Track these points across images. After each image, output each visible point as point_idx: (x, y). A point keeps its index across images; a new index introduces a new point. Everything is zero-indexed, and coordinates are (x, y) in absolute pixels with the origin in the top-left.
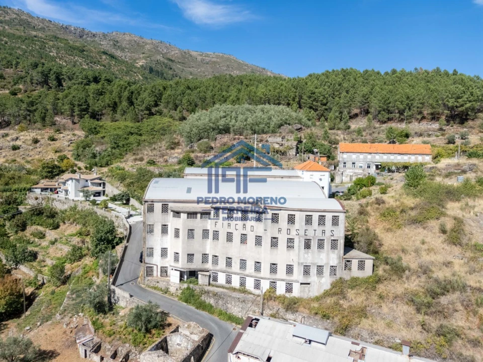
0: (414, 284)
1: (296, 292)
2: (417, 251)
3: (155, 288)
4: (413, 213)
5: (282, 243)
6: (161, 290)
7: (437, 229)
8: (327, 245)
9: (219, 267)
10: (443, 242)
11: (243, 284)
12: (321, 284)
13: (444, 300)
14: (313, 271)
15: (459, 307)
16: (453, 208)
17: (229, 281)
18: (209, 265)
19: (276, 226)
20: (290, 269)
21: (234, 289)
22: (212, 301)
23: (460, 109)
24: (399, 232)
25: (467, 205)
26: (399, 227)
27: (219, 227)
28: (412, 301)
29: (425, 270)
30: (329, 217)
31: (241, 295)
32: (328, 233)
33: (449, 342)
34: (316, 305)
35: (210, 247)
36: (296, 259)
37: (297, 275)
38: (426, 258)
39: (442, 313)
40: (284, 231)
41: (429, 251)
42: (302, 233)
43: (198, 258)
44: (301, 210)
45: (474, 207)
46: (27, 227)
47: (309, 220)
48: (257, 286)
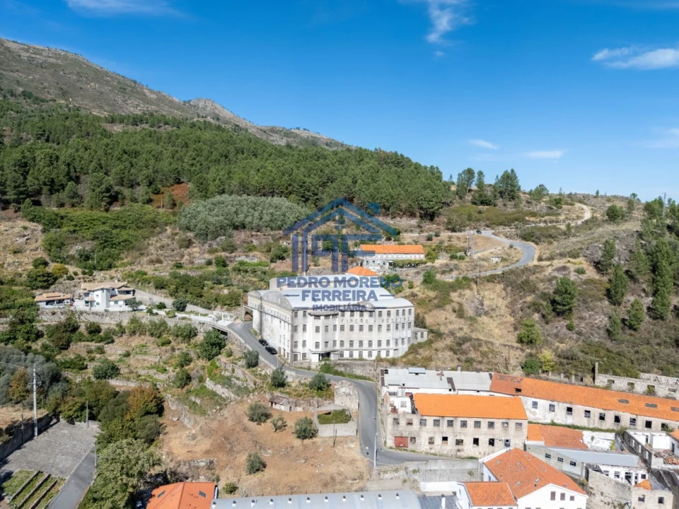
0: (449, 341)
1: (392, 355)
2: (445, 324)
3: (301, 368)
4: (436, 301)
5: (384, 328)
6: (305, 368)
7: (451, 310)
8: (406, 326)
9: (344, 348)
10: (456, 317)
11: (361, 354)
12: (404, 348)
13: (464, 347)
14: (400, 341)
15: (471, 349)
16: (454, 296)
17: (351, 355)
18: (338, 347)
19: (381, 318)
20: (388, 342)
21: (356, 360)
22: (342, 369)
23: (431, 210)
24: (431, 314)
25: (461, 294)
26: (430, 311)
27: (344, 323)
28: (451, 349)
29: (452, 333)
30: (407, 309)
31: (362, 362)
32: (407, 319)
33: (471, 364)
34: (404, 360)
35: (338, 336)
36: (391, 336)
37: (392, 345)
38: (451, 327)
39: (464, 353)
40: (385, 321)
41: (450, 323)
42: (394, 321)
43: (331, 343)
44: (394, 308)
45: (465, 295)
46: (71, 344)
47: (397, 313)
48: (370, 355)
